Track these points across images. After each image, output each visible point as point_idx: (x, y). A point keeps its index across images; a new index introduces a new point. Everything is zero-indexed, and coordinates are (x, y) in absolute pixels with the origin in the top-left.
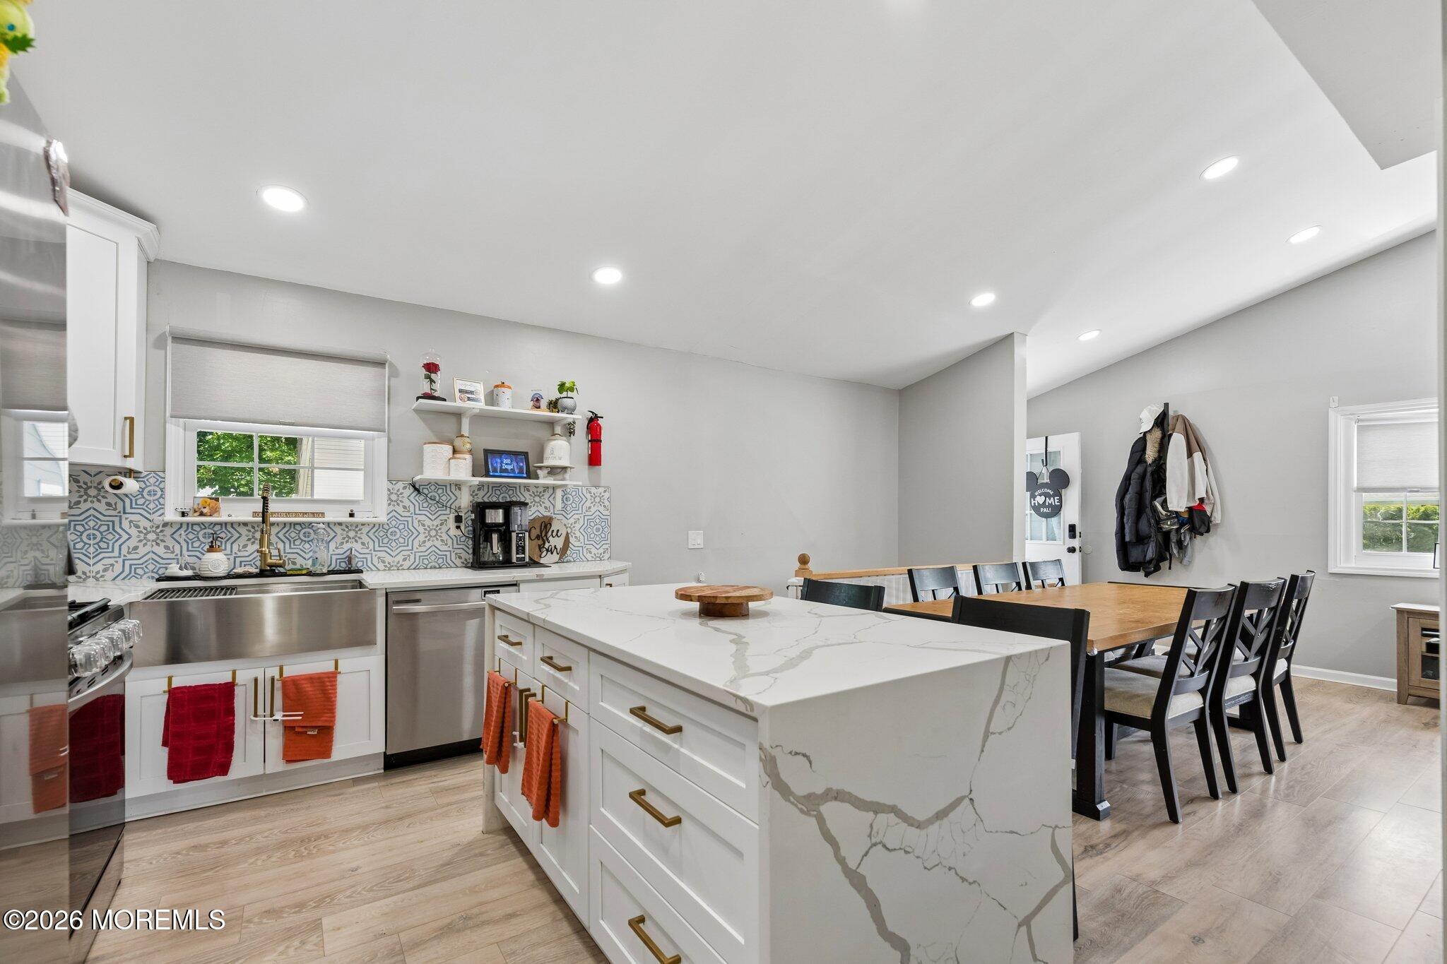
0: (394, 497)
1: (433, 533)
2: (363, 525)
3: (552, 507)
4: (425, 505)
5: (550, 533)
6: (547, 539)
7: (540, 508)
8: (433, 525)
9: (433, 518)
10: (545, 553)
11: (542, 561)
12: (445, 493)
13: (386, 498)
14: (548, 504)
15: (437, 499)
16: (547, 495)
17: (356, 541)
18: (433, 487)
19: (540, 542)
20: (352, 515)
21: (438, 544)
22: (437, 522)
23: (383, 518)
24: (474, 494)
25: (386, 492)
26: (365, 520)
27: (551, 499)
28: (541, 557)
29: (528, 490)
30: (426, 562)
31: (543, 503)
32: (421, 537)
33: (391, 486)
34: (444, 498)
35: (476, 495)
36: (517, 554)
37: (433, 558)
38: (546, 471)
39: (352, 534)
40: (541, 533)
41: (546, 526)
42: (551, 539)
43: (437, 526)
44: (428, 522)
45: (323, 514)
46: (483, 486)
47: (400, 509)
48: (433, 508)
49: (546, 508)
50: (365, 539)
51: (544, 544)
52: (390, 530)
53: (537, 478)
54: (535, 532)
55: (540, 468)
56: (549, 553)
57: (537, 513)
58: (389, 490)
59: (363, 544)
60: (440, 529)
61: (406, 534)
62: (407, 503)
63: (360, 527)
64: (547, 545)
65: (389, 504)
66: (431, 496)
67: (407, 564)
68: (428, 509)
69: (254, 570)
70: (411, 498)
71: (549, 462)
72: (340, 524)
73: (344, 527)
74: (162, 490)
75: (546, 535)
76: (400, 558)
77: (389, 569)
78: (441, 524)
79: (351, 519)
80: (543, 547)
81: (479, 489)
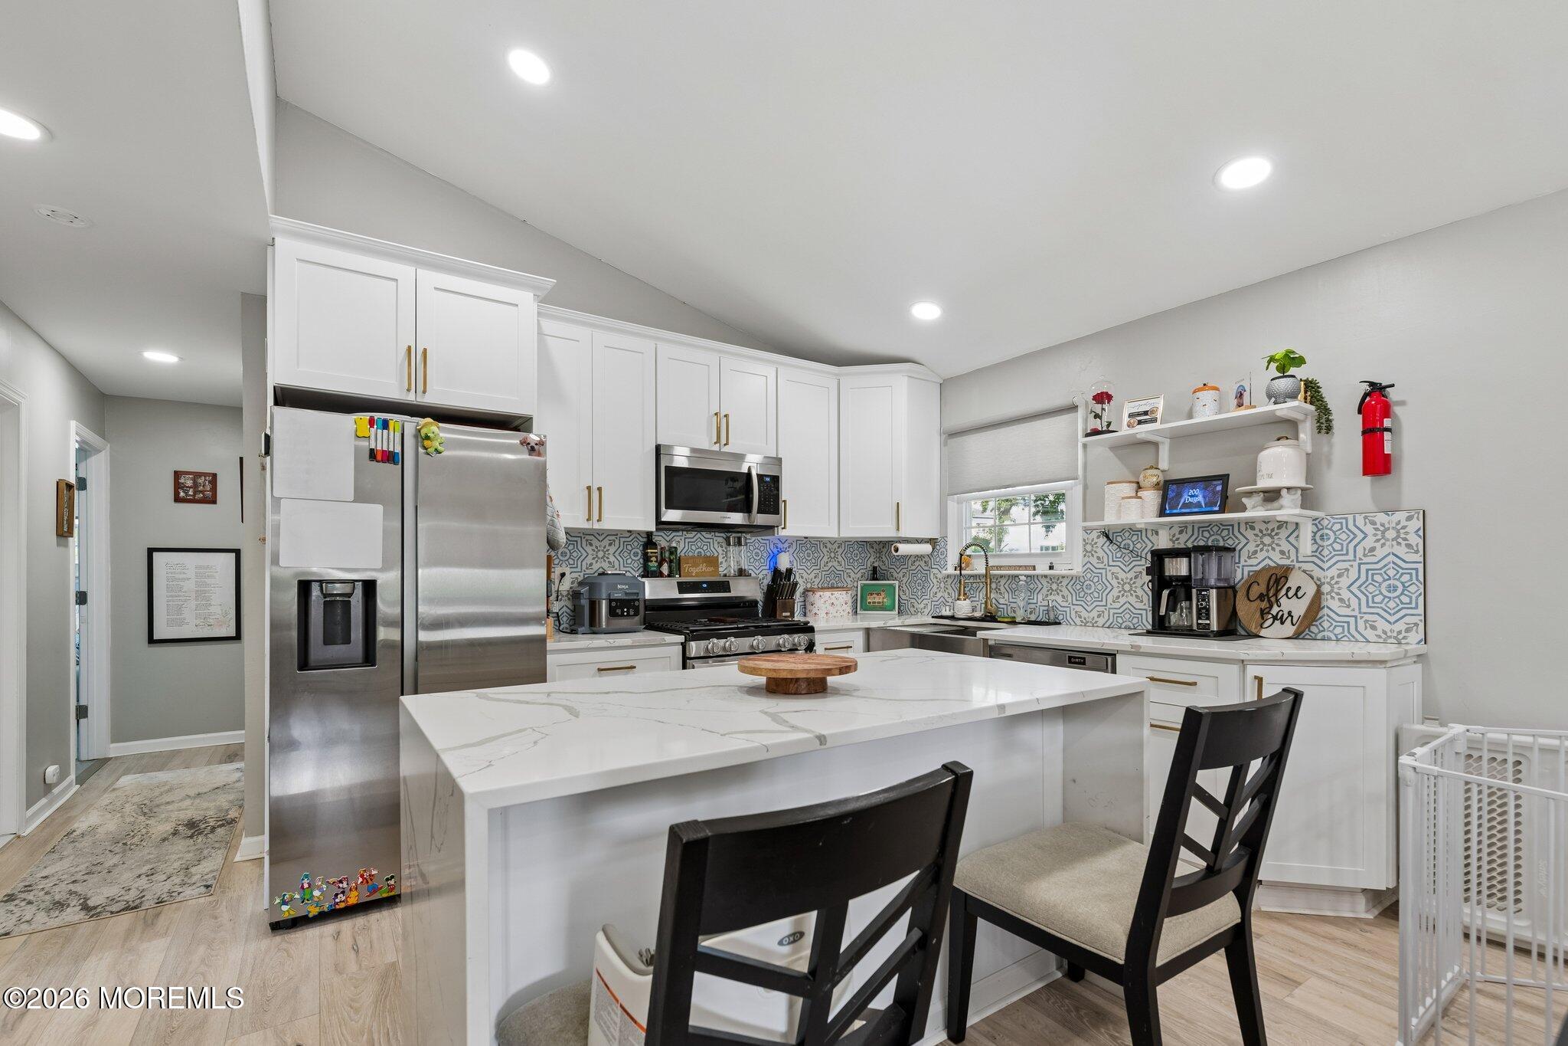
0: (1089, 548)
1: (1127, 587)
2: (1063, 577)
3: (1293, 551)
4: (1119, 555)
5: (1283, 591)
6: (1277, 601)
7: (1271, 554)
8: (1127, 578)
9: (1127, 569)
10: (1270, 621)
11: (1263, 633)
12: (1140, 540)
13: (1081, 549)
14: (1285, 546)
15: (1131, 549)
16: (1284, 533)
17: (1058, 594)
18: (1127, 534)
19: (1264, 605)
20: (1051, 568)
21: (1132, 600)
22: (1132, 574)
23: (1077, 569)
24: (1174, 539)
25: (1081, 543)
26: (1064, 572)
27: (1292, 539)
28: (1261, 627)
29: (1253, 528)
30: (1120, 620)
31: (1278, 545)
32: (1115, 592)
33: (1086, 536)
34: (1139, 546)
35: (1178, 539)
36: (1199, 618)
37: (1128, 616)
38: (1258, 498)
39: (1054, 587)
40: (1268, 590)
41: (1277, 581)
42: (1284, 601)
43: (1131, 579)
44: (1122, 575)
45: (1034, 568)
46: (1186, 527)
47: (1094, 561)
48: (1127, 559)
49: (1282, 552)
50: (1066, 592)
51: (1271, 607)
52: (1086, 584)
53: (1244, 509)
54: (1256, 591)
55: (1250, 494)
56: (1277, 623)
57: (1267, 562)
58: (1084, 540)
59: (1063, 597)
60: (1134, 583)
61: (1100, 587)
62: (1101, 553)
63: (1061, 579)
64: (1275, 610)
65: (1085, 556)
66: (1125, 545)
67: (1101, 621)
68: (1121, 560)
69: (978, 614)
70: (1105, 548)
71: (1263, 483)
72: (1046, 576)
73: (1048, 580)
74: (946, 550)
75: (1276, 595)
76: (1094, 614)
77: (1085, 625)
78: (1136, 577)
79: (1052, 572)
80: (1269, 613)
81: (1181, 532)
